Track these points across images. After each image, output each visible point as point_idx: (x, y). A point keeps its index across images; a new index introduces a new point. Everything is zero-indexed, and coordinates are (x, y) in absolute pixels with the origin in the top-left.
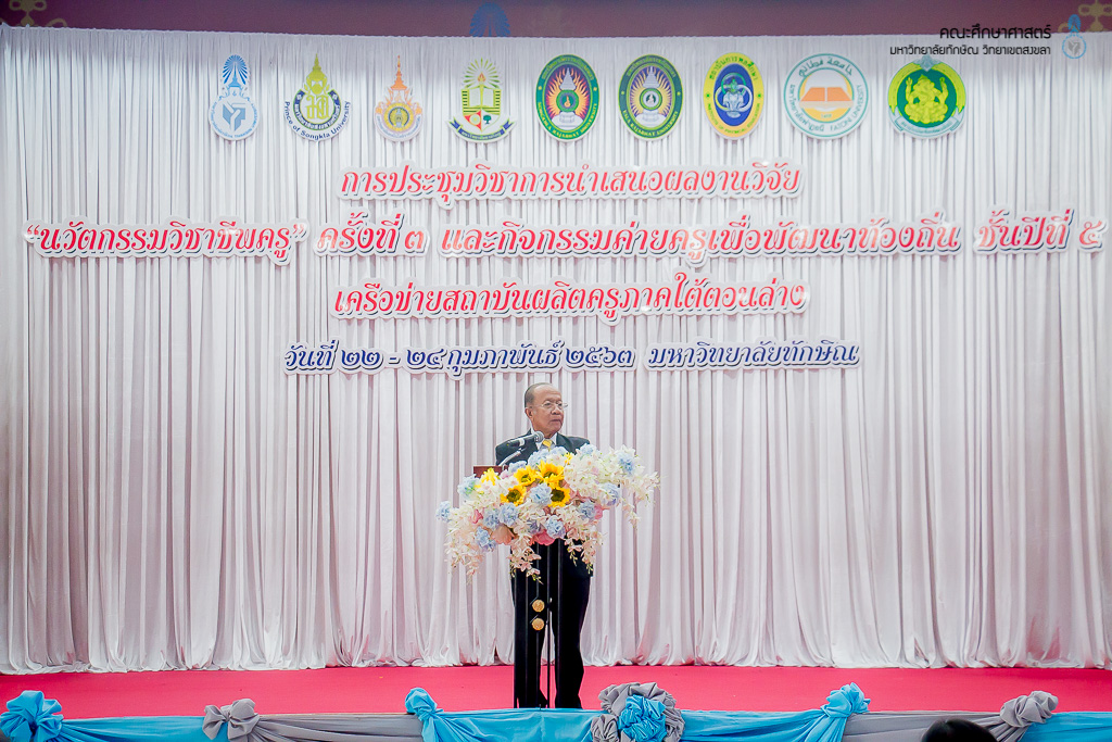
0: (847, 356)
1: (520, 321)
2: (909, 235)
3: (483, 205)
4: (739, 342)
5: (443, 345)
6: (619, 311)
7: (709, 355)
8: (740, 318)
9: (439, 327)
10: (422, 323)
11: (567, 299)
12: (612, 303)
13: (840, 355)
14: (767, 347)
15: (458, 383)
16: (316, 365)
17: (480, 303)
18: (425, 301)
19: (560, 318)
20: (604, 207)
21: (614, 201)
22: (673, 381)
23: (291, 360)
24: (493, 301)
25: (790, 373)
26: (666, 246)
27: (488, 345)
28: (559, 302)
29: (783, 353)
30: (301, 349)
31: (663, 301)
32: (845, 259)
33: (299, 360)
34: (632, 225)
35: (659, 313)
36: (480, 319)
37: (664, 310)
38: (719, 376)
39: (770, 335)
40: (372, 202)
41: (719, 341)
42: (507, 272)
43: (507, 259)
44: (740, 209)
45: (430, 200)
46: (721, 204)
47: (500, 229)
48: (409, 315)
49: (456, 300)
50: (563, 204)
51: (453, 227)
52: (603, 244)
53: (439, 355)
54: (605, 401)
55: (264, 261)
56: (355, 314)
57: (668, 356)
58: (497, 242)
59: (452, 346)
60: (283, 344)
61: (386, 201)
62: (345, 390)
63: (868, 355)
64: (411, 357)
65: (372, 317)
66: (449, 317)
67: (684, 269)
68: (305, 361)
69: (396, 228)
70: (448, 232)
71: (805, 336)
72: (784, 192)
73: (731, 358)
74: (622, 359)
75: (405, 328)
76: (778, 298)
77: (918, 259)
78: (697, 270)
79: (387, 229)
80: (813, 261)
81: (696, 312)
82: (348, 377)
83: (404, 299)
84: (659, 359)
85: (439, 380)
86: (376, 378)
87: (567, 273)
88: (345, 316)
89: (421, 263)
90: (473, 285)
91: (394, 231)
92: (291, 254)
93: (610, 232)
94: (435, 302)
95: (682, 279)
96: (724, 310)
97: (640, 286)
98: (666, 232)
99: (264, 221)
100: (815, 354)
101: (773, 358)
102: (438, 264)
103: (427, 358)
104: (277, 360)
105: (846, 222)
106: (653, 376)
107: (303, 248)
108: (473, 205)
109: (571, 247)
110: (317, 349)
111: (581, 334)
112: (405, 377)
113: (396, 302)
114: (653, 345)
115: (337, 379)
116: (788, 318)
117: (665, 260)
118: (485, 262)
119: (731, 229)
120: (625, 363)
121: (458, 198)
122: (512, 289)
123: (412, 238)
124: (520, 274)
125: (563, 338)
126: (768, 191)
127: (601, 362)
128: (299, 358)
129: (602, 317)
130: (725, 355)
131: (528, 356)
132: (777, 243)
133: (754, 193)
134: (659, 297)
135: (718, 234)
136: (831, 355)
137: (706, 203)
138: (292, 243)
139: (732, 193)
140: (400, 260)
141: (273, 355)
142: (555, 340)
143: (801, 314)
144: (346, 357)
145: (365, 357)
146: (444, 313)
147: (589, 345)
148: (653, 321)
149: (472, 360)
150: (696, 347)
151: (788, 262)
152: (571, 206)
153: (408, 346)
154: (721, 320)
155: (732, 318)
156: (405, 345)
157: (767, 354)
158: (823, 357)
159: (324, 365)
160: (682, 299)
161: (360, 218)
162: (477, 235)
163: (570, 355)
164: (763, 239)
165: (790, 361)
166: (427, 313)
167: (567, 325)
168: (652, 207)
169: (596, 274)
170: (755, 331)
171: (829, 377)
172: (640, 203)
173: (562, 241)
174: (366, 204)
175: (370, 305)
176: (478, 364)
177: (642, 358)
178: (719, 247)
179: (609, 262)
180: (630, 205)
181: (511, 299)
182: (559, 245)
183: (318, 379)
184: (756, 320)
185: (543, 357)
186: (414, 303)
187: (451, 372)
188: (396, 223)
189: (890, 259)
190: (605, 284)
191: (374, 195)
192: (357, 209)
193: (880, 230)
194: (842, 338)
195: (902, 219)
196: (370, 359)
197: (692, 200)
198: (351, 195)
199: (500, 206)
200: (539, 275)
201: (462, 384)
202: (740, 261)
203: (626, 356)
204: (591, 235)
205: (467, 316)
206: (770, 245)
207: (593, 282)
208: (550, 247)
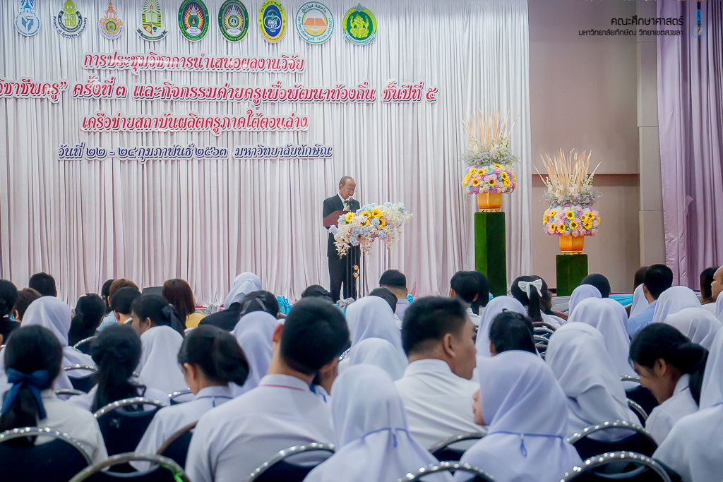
0: (327, 153)
1: (172, 133)
2: (353, 93)
3: (153, 73)
4: (277, 145)
5: (135, 146)
6: (221, 129)
7: (264, 151)
8: (277, 133)
9: (133, 136)
10: (125, 134)
11: (195, 123)
12: (217, 125)
13: (323, 152)
14: (290, 148)
15: (143, 165)
16: (74, 156)
17: (153, 124)
18: (127, 123)
19: (192, 132)
20: (212, 76)
21: (217, 72)
22: (247, 164)
23: (61, 153)
24: (159, 123)
25: (301, 161)
26: (242, 97)
27: (157, 146)
28: (191, 124)
29: (297, 151)
30: (66, 147)
31: (242, 125)
32: (325, 104)
33: (66, 153)
34: (226, 85)
35: (240, 130)
36: (153, 132)
37: (242, 128)
38: (268, 162)
39: (291, 142)
40: (99, 71)
41: (268, 145)
42: (165, 108)
43: (166, 102)
44: (276, 79)
45: (127, 70)
46: (267, 75)
47: (162, 86)
48: (119, 130)
49: (141, 122)
50: (192, 74)
51: (139, 85)
52: (212, 95)
53: (134, 151)
54: (214, 174)
55: (46, 100)
56: (93, 129)
57: (244, 152)
58: (161, 93)
59: (140, 146)
60: (57, 145)
61: (105, 70)
62: (87, 170)
63: (336, 152)
64: (120, 151)
65: (101, 131)
66: (138, 131)
67: (251, 108)
68: (68, 154)
69: (112, 84)
70: (137, 87)
71: (307, 142)
72: (297, 70)
73: (274, 153)
74: (222, 153)
75: (117, 137)
76: (295, 124)
77: (357, 105)
78: (257, 109)
79: (107, 85)
80: (310, 105)
81: (257, 130)
82: (89, 162)
83: (116, 122)
84: (240, 153)
85: (134, 164)
86: (103, 163)
87: (195, 110)
88: (88, 130)
89: (124, 103)
90: (149, 114)
91: (111, 86)
92: (59, 97)
93: (216, 89)
94: (131, 123)
95: (250, 113)
96: (270, 129)
97: (230, 116)
98: (243, 89)
99: (45, 80)
100: (312, 151)
101: (293, 153)
102: (132, 103)
103: (128, 152)
104: (54, 153)
105: (325, 86)
106: (237, 162)
107: (66, 94)
108: (148, 74)
109: (197, 96)
110: (74, 147)
111: (202, 140)
112: (117, 162)
113: (112, 123)
114: (236, 146)
115: (84, 162)
116: (300, 134)
117: (242, 104)
118: (155, 103)
119: (273, 88)
120: (223, 155)
121: (142, 70)
122: (169, 117)
123: (120, 90)
124: (172, 109)
125: (193, 142)
126: (289, 70)
127: (212, 155)
128: (65, 152)
129: (212, 132)
130: (271, 151)
131: (177, 152)
132: (296, 95)
133: (283, 70)
134: (240, 122)
135: (267, 91)
136: (320, 152)
137: (260, 75)
138: (60, 91)
139: (272, 70)
140: (114, 102)
141: (51, 151)
142: (189, 144)
143: (305, 132)
144: (89, 152)
145: (98, 151)
146: (136, 129)
147: (206, 146)
148: (236, 134)
149: (150, 154)
150: (257, 148)
151: (299, 105)
152: (196, 74)
153: (118, 146)
154: (268, 134)
155: (273, 133)
156: (117, 145)
157: (291, 151)
158: (316, 153)
159: (78, 156)
160: (250, 124)
161: (94, 79)
162: (151, 89)
163: (197, 151)
164: (288, 94)
165: (301, 155)
166: (128, 129)
167: (195, 135)
168: (235, 75)
169: (208, 110)
170: (284, 139)
171: (318, 162)
172: (230, 74)
173: (193, 93)
174: (96, 72)
175: (100, 125)
176: (153, 155)
177: (231, 153)
178: (267, 98)
179: (215, 104)
180: (225, 75)
181: (168, 122)
182: (191, 95)
183: (75, 164)
184: (285, 134)
185: (184, 152)
186: (121, 124)
187: (140, 160)
188: (112, 82)
189: (345, 105)
190: (214, 116)
191: (100, 67)
192: (92, 75)
193: (341, 90)
194: (324, 143)
195: (350, 86)
196: (100, 153)
197: (254, 73)
198: (89, 67)
199: (161, 74)
200: (181, 110)
201: (145, 165)
202: (277, 105)
203: (223, 152)
204: (206, 90)
205: (147, 131)
206: (291, 96)
207: (207, 114)
208: (187, 96)
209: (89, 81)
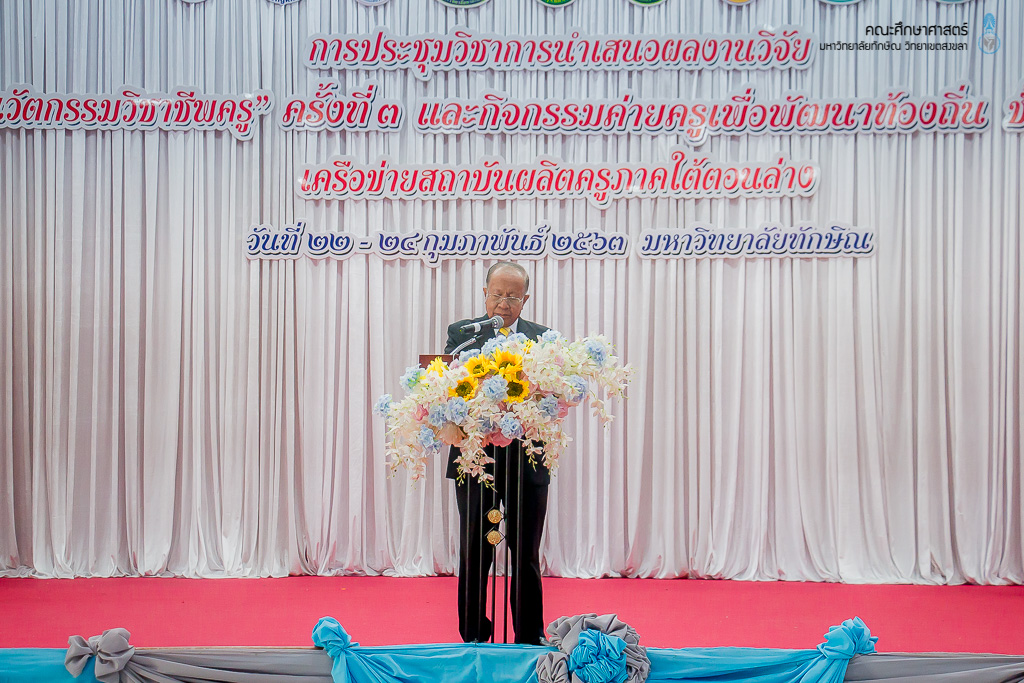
0: (859, 244)
1: (502, 204)
2: (931, 111)
3: (464, 76)
4: (742, 228)
5: (418, 229)
6: (611, 194)
7: (708, 242)
8: (742, 202)
9: (414, 211)
10: (396, 205)
11: (554, 180)
12: (603, 184)
13: (852, 242)
14: (772, 234)
15: (434, 270)
16: (280, 249)
17: (459, 183)
18: (400, 180)
19: (546, 201)
20: (595, 80)
21: (606, 72)
22: (669, 270)
23: (253, 244)
24: (473, 181)
25: (796, 263)
26: (663, 123)
27: (467, 230)
28: (544, 183)
29: (789, 241)
30: (264, 233)
31: (658, 183)
32: (859, 138)
34: (626, 98)
35: (654, 196)
36: (459, 201)
37: (660, 192)
38: (719, 265)
39: (775, 221)
40: (343, 72)
41: (719, 227)
42: (488, 150)
43: (489, 136)
44: (744, 82)
45: (406, 70)
46: (723, 76)
47: (481, 103)
48: (382, 196)
49: (434, 180)
50: (550, 76)
51: (431, 100)
52: (593, 120)
53: (414, 240)
54: (594, 291)
55: (225, 136)
56: (323, 194)
57: (663, 243)
58: (479, 116)
59: (429, 230)
60: (245, 227)
61: (357, 71)
62: (312, 278)
63: (883, 243)
64: (383, 241)
65: (342, 198)
66: (425, 198)
67: (682, 147)
68: (269, 245)
69: (368, 101)
70: (425, 106)
71: (814, 222)
72: (792, 63)
73: (732, 246)
74: (612, 245)
75: (377, 211)
76: (785, 180)
77: (940, 138)
78: (697, 149)
79: (359, 101)
80: (824, 139)
81: (694, 195)
82: (315, 262)
83: (376, 179)
84: (653, 246)
85: (414, 268)
86: (345, 264)
87: (554, 152)
88: (313, 196)
89: (395, 140)
90: (452, 164)
91: (366, 104)
92: (254, 128)
93: (602, 107)
94: (410, 181)
95: (679, 158)
96: (725, 193)
97: (634, 165)
98: (663, 107)
99: (225, 92)
100: (825, 242)
101: (778, 245)
102: (414, 138)
103: (400, 243)
104: (238, 244)
105: (860, 96)
106: (647, 265)
107: (268, 121)
108: (452, 77)
109: (559, 124)
110: (282, 232)
111: (569, 218)
112: (377, 265)
113: (368, 181)
114: (647, 231)
115: (303, 265)
116: (796, 202)
117: (661, 139)
118: (465, 139)
119: (734, 104)
120: (616, 250)
121: (436, 69)
122: (494, 169)
123: (386, 113)
124: (503, 153)
125: (549, 222)
126: (775, 63)
127: (590, 248)
128: (262, 242)
129: (592, 200)
130: (726, 242)
131: (511, 242)
132: (785, 118)
133: (759, 64)
134: (651, 178)
135: (720, 109)
136: (842, 243)
137: (707, 75)
138: (255, 115)
139: (735, 64)
140: (373, 136)
141: (234, 238)
142: (540, 224)
143: (810, 198)
144: (313, 241)
145: (333, 241)
146: (420, 194)
147: (577, 231)
148: (647, 205)
149: (450, 246)
150: (694, 234)
151: (796, 140)
152: (560, 78)
153: (380, 230)
154: (721, 204)
155: (734, 201)
156: (377, 228)
157: (772, 241)
158: (833, 245)
159: (289, 250)
160: (679, 181)
161: (329, 90)
162: (456, 109)
163: (557, 241)
164: (770, 115)
165: (797, 249)
166: (401, 194)
167: (554, 208)
168: (647, 78)
169: (586, 153)
170: (760, 216)
171: (839, 268)
172: (635, 75)
173: (549, 117)
174: (335, 74)
175: (340, 185)
176: (456, 250)
177: (635, 246)
178: (720, 124)
179: (599, 140)
180: (624, 77)
181: (493, 180)
182: (545, 120)
183: (283, 264)
184: (760, 205)
185: (528, 243)
186: (387, 183)
187: (427, 259)
188: (369, 96)
189: (909, 137)
190: (596, 164)
191: (344, 65)
192: (326, 79)
193: (899, 105)
194: (855, 223)
195: (923, 93)
196: (337, 243)
197: (692, 72)
198: (320, 64)
199: (481, 77)
200: (524, 153)
201: (439, 271)
202: (743, 140)
203: (617, 243)
204: (581, 110)
205: (445, 198)
206: (777, 121)
207: (582, 160)
208: (536, 123)
209: (318, 94)
